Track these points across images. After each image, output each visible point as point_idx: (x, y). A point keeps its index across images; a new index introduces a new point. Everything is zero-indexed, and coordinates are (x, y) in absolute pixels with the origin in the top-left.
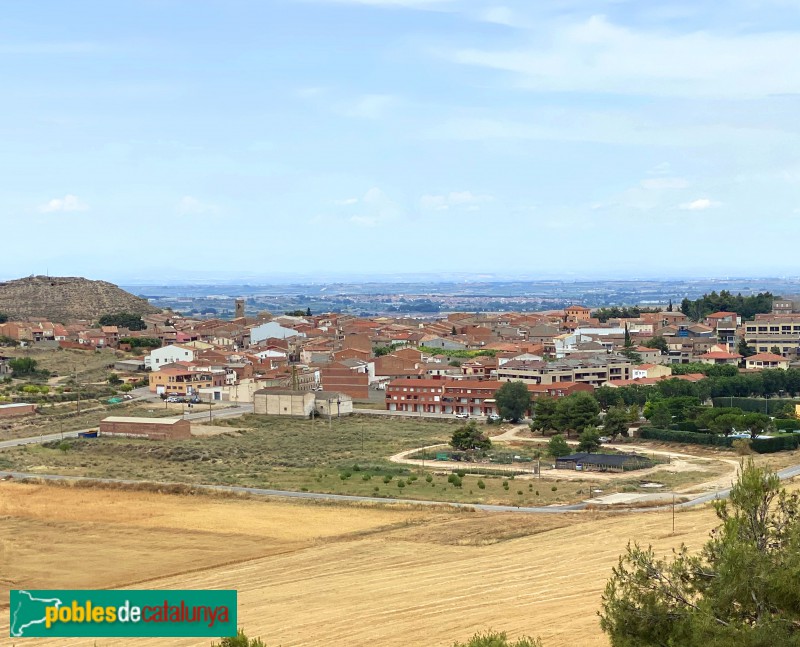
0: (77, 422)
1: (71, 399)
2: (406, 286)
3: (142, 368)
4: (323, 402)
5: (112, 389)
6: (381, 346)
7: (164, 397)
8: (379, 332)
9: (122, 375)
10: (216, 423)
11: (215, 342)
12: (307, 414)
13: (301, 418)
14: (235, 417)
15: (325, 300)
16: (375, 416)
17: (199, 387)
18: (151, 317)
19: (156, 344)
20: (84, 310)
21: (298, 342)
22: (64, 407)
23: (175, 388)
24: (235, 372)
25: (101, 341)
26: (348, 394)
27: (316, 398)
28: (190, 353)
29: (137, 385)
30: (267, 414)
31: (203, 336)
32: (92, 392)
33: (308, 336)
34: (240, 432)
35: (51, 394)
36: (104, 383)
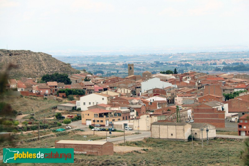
0: (39, 144)
1: (33, 129)
2: (226, 54)
3: (74, 109)
4: (196, 130)
5: (58, 122)
6: (227, 93)
7: (91, 127)
8: (225, 84)
9: (63, 113)
10: (128, 144)
11: (119, 91)
12: (186, 138)
13: (182, 141)
14: (139, 140)
15: (173, 64)
16: (232, 140)
17: (114, 120)
18: (74, 76)
19: (81, 93)
20: (31, 72)
21: (172, 91)
22: (29, 135)
23: (98, 121)
24: (135, 111)
25: (47, 92)
26: (213, 125)
27: (192, 127)
28: (106, 98)
29: (73, 120)
30: (159, 138)
31: (111, 88)
32: (46, 124)
33: (179, 87)
34: (144, 150)
35: (20, 126)
36: (53, 118)
